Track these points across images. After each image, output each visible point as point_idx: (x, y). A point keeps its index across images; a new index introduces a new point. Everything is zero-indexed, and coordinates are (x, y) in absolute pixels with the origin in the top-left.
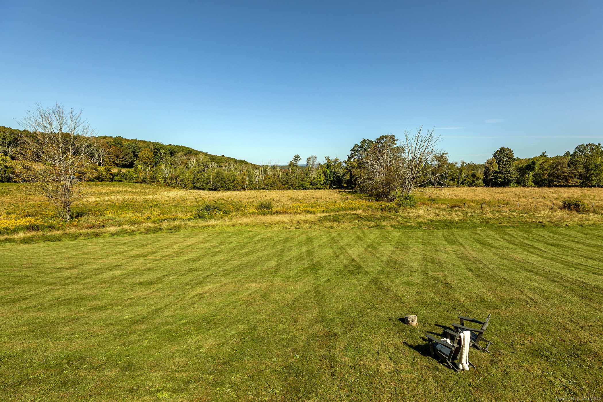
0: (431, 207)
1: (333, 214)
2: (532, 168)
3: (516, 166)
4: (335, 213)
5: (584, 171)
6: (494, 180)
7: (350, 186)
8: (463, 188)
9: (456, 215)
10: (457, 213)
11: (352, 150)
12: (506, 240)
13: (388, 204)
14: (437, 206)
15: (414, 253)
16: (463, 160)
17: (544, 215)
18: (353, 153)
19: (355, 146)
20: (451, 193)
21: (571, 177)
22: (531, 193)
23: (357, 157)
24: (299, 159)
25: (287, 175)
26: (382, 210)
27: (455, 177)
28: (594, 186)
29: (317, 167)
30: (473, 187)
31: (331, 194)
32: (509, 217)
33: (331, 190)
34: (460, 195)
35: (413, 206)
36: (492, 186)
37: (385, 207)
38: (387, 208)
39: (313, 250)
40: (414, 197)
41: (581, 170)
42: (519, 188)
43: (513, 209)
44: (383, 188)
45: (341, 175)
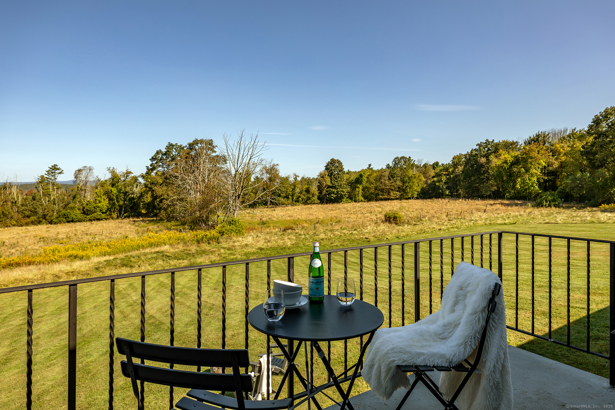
0: (261, 232)
1: (121, 256)
2: (360, 182)
3: (347, 179)
4: (126, 254)
5: (401, 184)
6: (328, 196)
7: (153, 211)
8: (298, 206)
9: (289, 239)
10: (289, 237)
11: (153, 159)
12: (336, 261)
13: (208, 233)
14: (268, 230)
15: (236, 292)
16: (295, 173)
17: (370, 230)
18: (154, 162)
19: (158, 153)
20: (285, 213)
21: (392, 190)
22: (360, 209)
23: (160, 168)
24: (59, 171)
25: (34, 199)
26: (198, 242)
27: (289, 193)
28: (409, 198)
29: (94, 185)
30: (309, 204)
31: (120, 226)
32: (340, 236)
33: (120, 221)
34: (294, 215)
35: (239, 232)
36: (327, 203)
37: (203, 238)
38: (204, 239)
39: (83, 315)
40: (240, 221)
41: (399, 183)
42: (351, 204)
43: (344, 226)
44: (200, 211)
45: (136, 196)
